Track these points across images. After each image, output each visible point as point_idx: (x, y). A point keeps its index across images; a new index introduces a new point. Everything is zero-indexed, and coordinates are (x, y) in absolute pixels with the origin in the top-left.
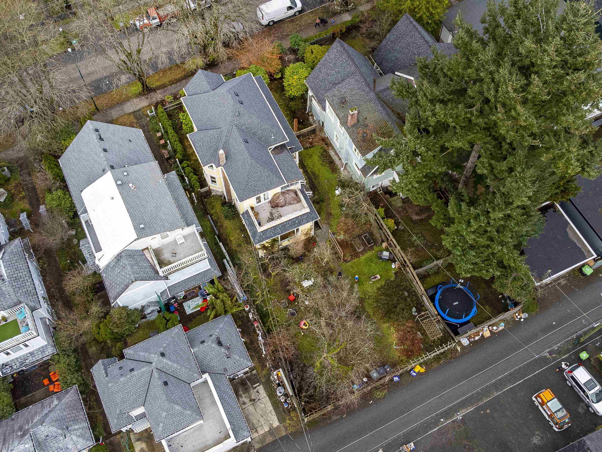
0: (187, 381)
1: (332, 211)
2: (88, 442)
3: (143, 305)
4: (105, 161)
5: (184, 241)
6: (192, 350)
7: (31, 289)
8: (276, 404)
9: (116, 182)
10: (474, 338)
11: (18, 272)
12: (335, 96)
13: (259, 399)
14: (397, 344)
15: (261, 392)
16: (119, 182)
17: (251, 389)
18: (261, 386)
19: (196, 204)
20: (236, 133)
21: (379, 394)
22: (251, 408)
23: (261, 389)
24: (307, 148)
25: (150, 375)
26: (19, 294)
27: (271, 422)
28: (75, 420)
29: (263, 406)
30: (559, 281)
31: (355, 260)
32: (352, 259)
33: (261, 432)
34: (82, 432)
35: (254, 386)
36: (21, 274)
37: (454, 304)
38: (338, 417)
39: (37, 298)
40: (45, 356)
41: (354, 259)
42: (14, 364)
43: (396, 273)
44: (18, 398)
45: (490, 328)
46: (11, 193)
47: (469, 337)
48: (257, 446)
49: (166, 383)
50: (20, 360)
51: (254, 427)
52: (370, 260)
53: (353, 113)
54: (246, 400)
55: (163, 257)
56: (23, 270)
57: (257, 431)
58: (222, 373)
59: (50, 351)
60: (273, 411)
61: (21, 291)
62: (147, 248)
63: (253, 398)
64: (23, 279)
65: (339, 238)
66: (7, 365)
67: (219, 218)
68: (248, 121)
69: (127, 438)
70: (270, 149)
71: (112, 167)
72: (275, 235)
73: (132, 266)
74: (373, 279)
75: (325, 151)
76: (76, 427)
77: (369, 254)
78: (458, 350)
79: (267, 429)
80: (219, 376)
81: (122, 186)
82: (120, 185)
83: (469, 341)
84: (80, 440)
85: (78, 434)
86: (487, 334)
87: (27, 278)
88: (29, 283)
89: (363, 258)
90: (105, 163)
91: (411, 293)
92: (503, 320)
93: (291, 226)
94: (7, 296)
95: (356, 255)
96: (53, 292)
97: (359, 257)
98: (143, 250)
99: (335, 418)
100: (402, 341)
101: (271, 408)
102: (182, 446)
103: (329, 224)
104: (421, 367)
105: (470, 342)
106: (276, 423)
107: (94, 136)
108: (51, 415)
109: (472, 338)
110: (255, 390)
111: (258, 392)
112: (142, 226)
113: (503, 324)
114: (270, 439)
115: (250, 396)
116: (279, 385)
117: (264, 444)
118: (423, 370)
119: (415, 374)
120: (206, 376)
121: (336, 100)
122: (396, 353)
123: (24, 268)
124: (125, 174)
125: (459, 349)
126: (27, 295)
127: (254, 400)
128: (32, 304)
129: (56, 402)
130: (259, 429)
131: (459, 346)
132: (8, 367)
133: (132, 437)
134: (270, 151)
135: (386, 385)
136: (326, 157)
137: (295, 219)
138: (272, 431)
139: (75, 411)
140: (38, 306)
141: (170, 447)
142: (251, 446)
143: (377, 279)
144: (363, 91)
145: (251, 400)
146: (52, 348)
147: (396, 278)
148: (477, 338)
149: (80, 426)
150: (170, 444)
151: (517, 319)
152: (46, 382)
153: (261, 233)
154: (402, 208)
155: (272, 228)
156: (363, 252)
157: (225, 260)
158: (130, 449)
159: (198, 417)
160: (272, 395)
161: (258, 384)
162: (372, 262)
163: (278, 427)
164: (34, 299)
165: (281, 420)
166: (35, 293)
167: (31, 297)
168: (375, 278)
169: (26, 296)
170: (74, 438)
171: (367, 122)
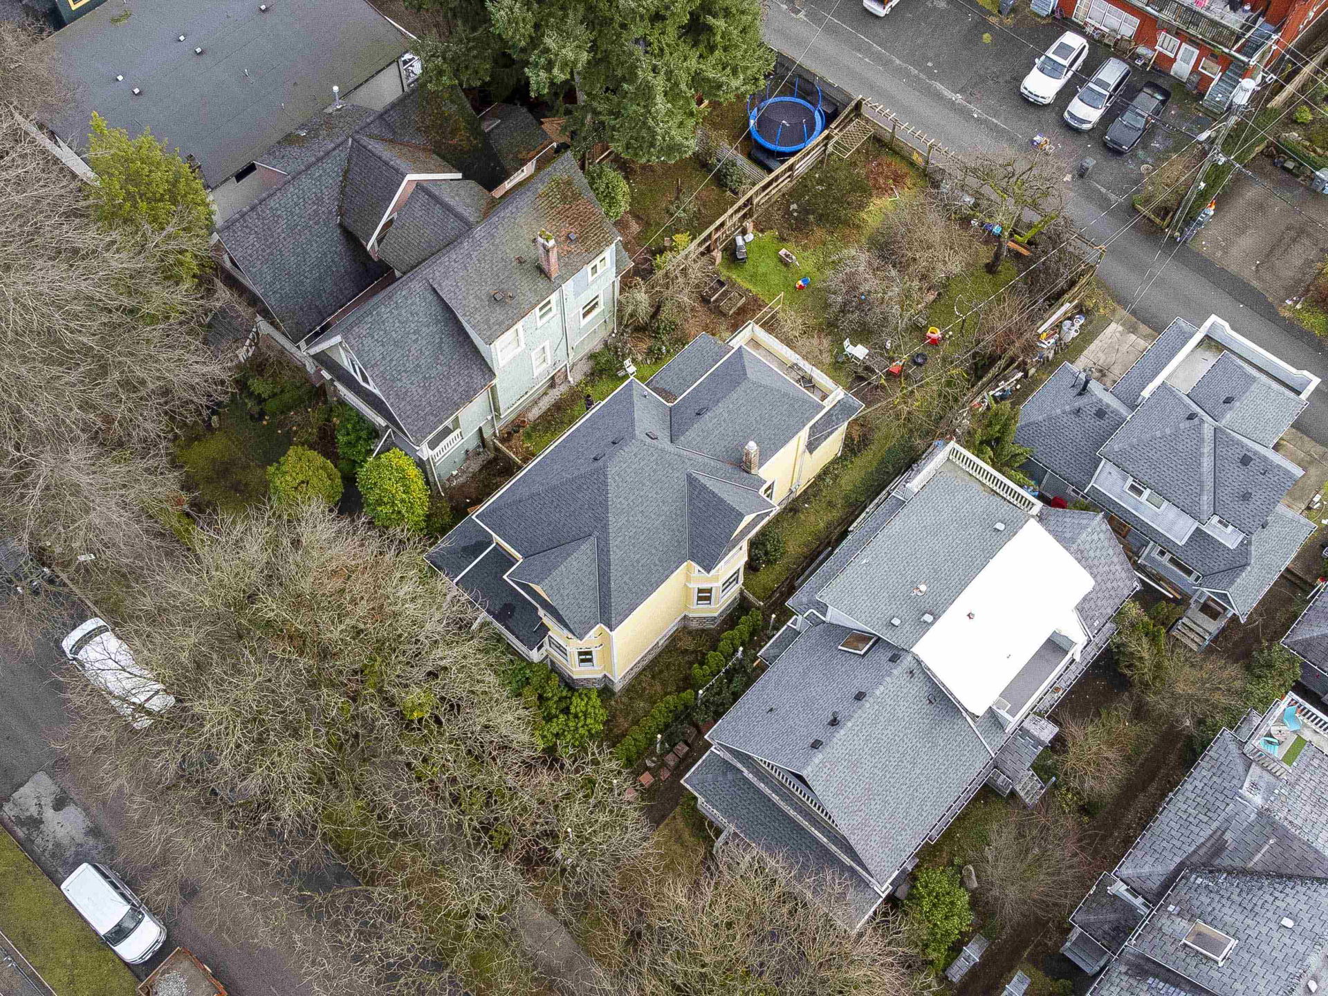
4: (884, 683)
8: (1086, 337)
9: (932, 624)
12: (487, 321)
13: (1095, 364)
14: (892, 195)
15: (1081, 364)
16: (928, 618)
27: (1118, 334)
29: (1101, 355)
33: (1142, 343)
43: (762, 231)
52: (753, 277)
60: (1100, 338)
71: (895, 655)
75: (534, 428)
79: (1133, 337)
81: (934, 608)
82: (932, 613)
89: (755, 290)
90: (895, 672)
100: (884, 190)
107: (837, 738)
114: (1142, 328)
124: (895, 622)
130: (1139, 348)
138: (1131, 329)
163: (1119, 323)
165: (1105, 322)
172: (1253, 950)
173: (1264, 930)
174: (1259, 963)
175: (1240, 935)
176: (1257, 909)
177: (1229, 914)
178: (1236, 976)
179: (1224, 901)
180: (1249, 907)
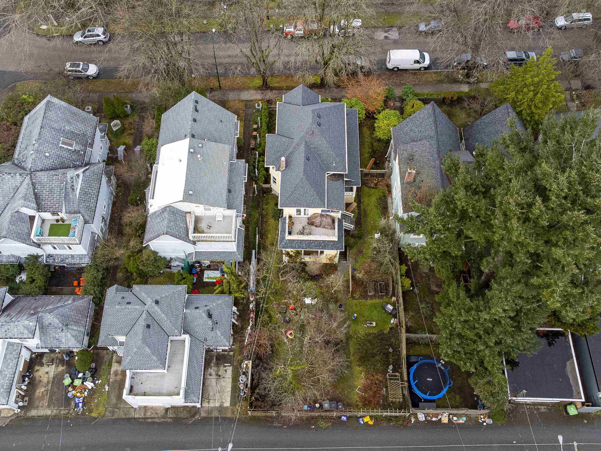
0: (168, 333)
1: (364, 250)
2: (78, 344)
3: (172, 257)
4: (190, 129)
5: (222, 219)
6: (185, 310)
7: (92, 205)
8: (235, 388)
9: (189, 149)
10: (431, 419)
11: (90, 188)
12: (406, 151)
13: (224, 378)
14: (360, 389)
15: (228, 372)
16: (192, 150)
17: (222, 366)
18: (231, 367)
19: (255, 195)
20: (302, 148)
21: (323, 424)
22: (214, 381)
23: (230, 370)
24: (371, 187)
25: (140, 314)
26: (82, 206)
27: (224, 401)
28: (77, 322)
29: (223, 384)
30: (539, 407)
31: (363, 301)
32: (359, 298)
33: (212, 405)
34: (77, 334)
35: (226, 365)
36: (91, 191)
37: (428, 379)
38: (279, 425)
39: (93, 215)
40: (81, 262)
41: (362, 299)
42: (57, 258)
43: (391, 329)
44: (50, 286)
45: (451, 416)
46: (124, 127)
47: (426, 415)
48: (203, 414)
49: (148, 326)
50: (62, 257)
51: (208, 397)
52: (375, 306)
53: (411, 171)
54: (213, 373)
55: (200, 225)
56: (94, 189)
57: (209, 402)
58: (202, 340)
59: (86, 260)
60: (230, 393)
61: (84, 204)
62: (190, 213)
63: (220, 373)
64: (90, 196)
65: (358, 275)
66: (51, 257)
67: (267, 214)
68: (318, 142)
69: (110, 356)
70: (327, 174)
71: (193, 136)
72: (299, 247)
73: (170, 221)
74: (369, 323)
75: (385, 196)
76: (75, 328)
77: (376, 301)
78: (411, 421)
79: (217, 405)
80: (198, 342)
81: (192, 154)
82: (191, 152)
83: (426, 418)
84: (73, 339)
85: (73, 334)
86: (445, 420)
87: (94, 196)
88: (93, 201)
89: (369, 302)
90: (189, 130)
91: (396, 351)
92: (466, 415)
93: (316, 246)
94: (71, 203)
95: (365, 296)
96: (115, 216)
97: (367, 300)
98: (187, 213)
99: (276, 424)
100: (365, 389)
101: (229, 389)
102: (142, 383)
103: (355, 260)
104: (371, 419)
105: (426, 420)
106: (227, 404)
107: (191, 105)
108: (60, 309)
109: (429, 416)
110: (225, 368)
111: (226, 371)
112: (191, 192)
113: (465, 419)
114: (215, 414)
115: (218, 371)
116: (244, 373)
117: (210, 416)
118: (371, 423)
119: (362, 423)
120: (187, 337)
121: (405, 155)
122: (355, 397)
123: (96, 187)
124: (200, 145)
125: (413, 420)
126: (88, 209)
127: (220, 376)
128: (87, 218)
129: (70, 302)
130: (211, 401)
131: (414, 418)
132: (52, 258)
133: (114, 357)
134: (326, 175)
135: (333, 419)
136: (383, 202)
137: (321, 242)
138: (221, 409)
139: (80, 316)
140: (90, 222)
141: (133, 380)
142: (199, 412)
143: (372, 325)
144: (432, 156)
145: (217, 375)
146: (89, 259)
147: (389, 333)
148: (434, 419)
149: (78, 329)
150: (134, 376)
151: (480, 421)
152: (76, 283)
153: (288, 241)
154: (426, 274)
155: (299, 241)
156: (371, 297)
157: (254, 251)
158: (108, 366)
159: (161, 366)
160: (235, 379)
161: (230, 364)
162: (376, 308)
163: (227, 407)
164: (91, 215)
165: (233, 402)
166: (94, 211)
167: (89, 212)
168: (371, 324)
169: (86, 209)
170: (69, 335)
171: (422, 184)
172: (54, 145)
173: (53, 151)
174: (51, 141)
175: (59, 148)
176: (57, 157)
177: (66, 154)
178: (56, 136)
179: (68, 158)
180: (60, 158)
